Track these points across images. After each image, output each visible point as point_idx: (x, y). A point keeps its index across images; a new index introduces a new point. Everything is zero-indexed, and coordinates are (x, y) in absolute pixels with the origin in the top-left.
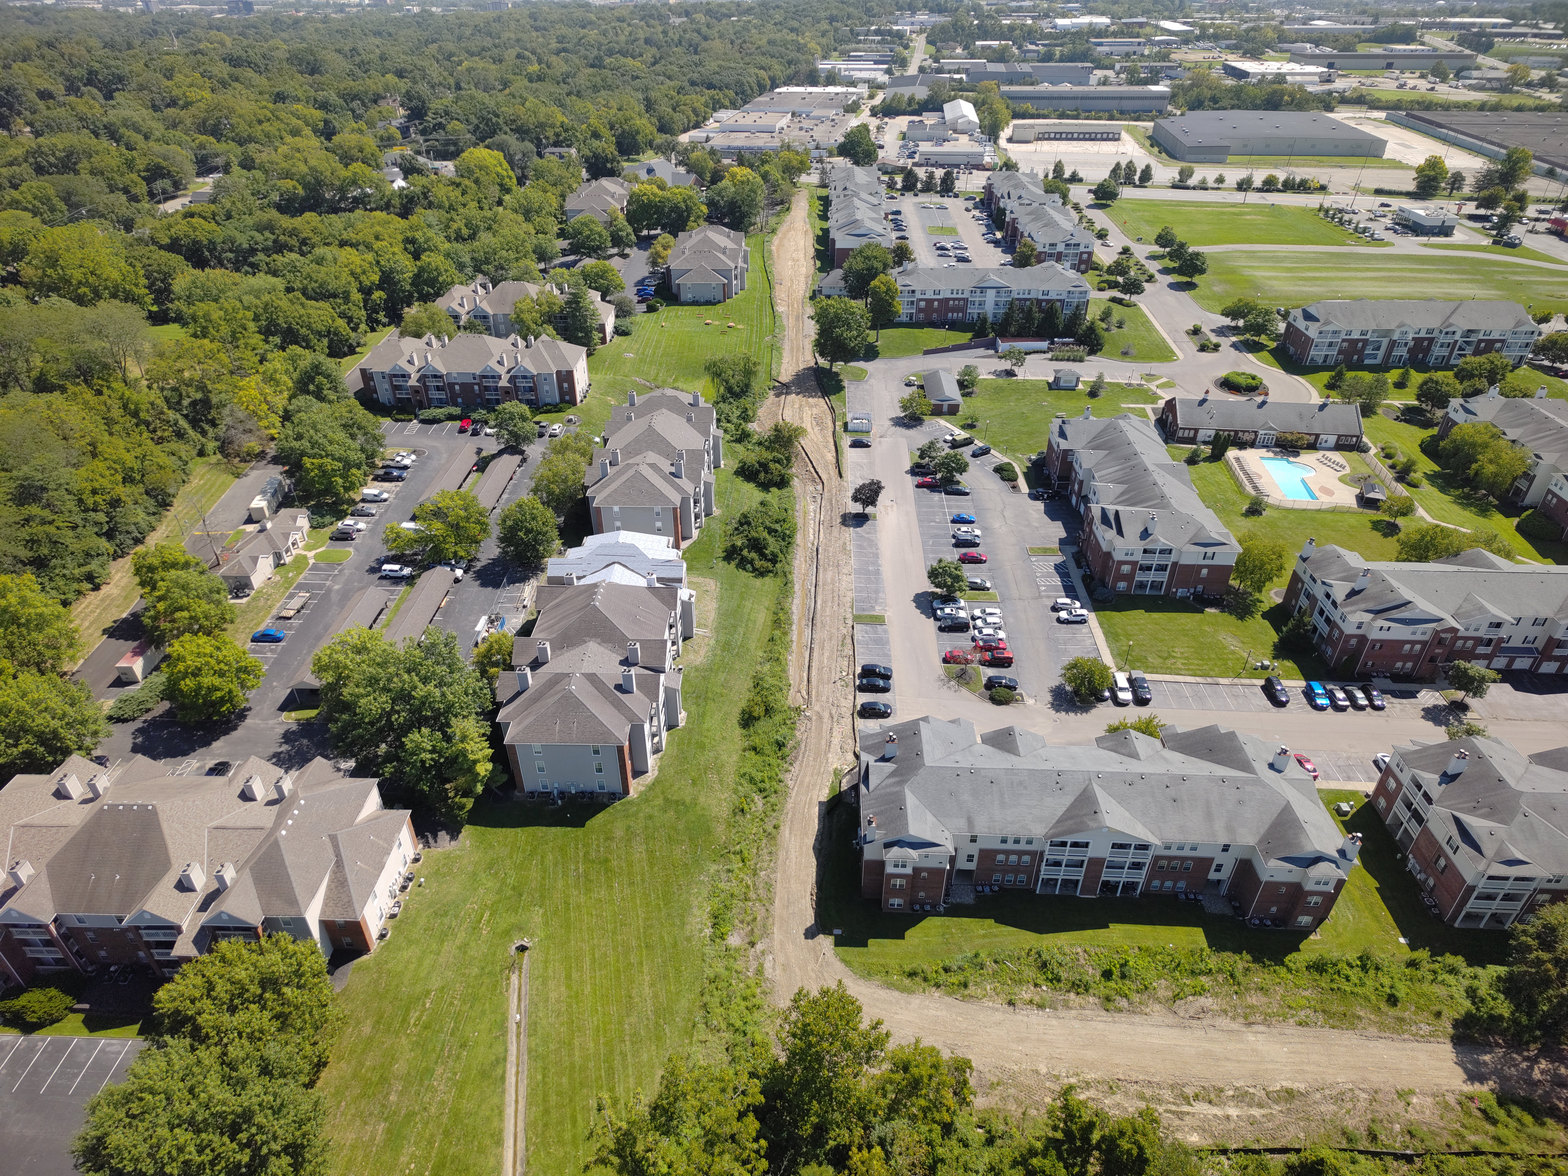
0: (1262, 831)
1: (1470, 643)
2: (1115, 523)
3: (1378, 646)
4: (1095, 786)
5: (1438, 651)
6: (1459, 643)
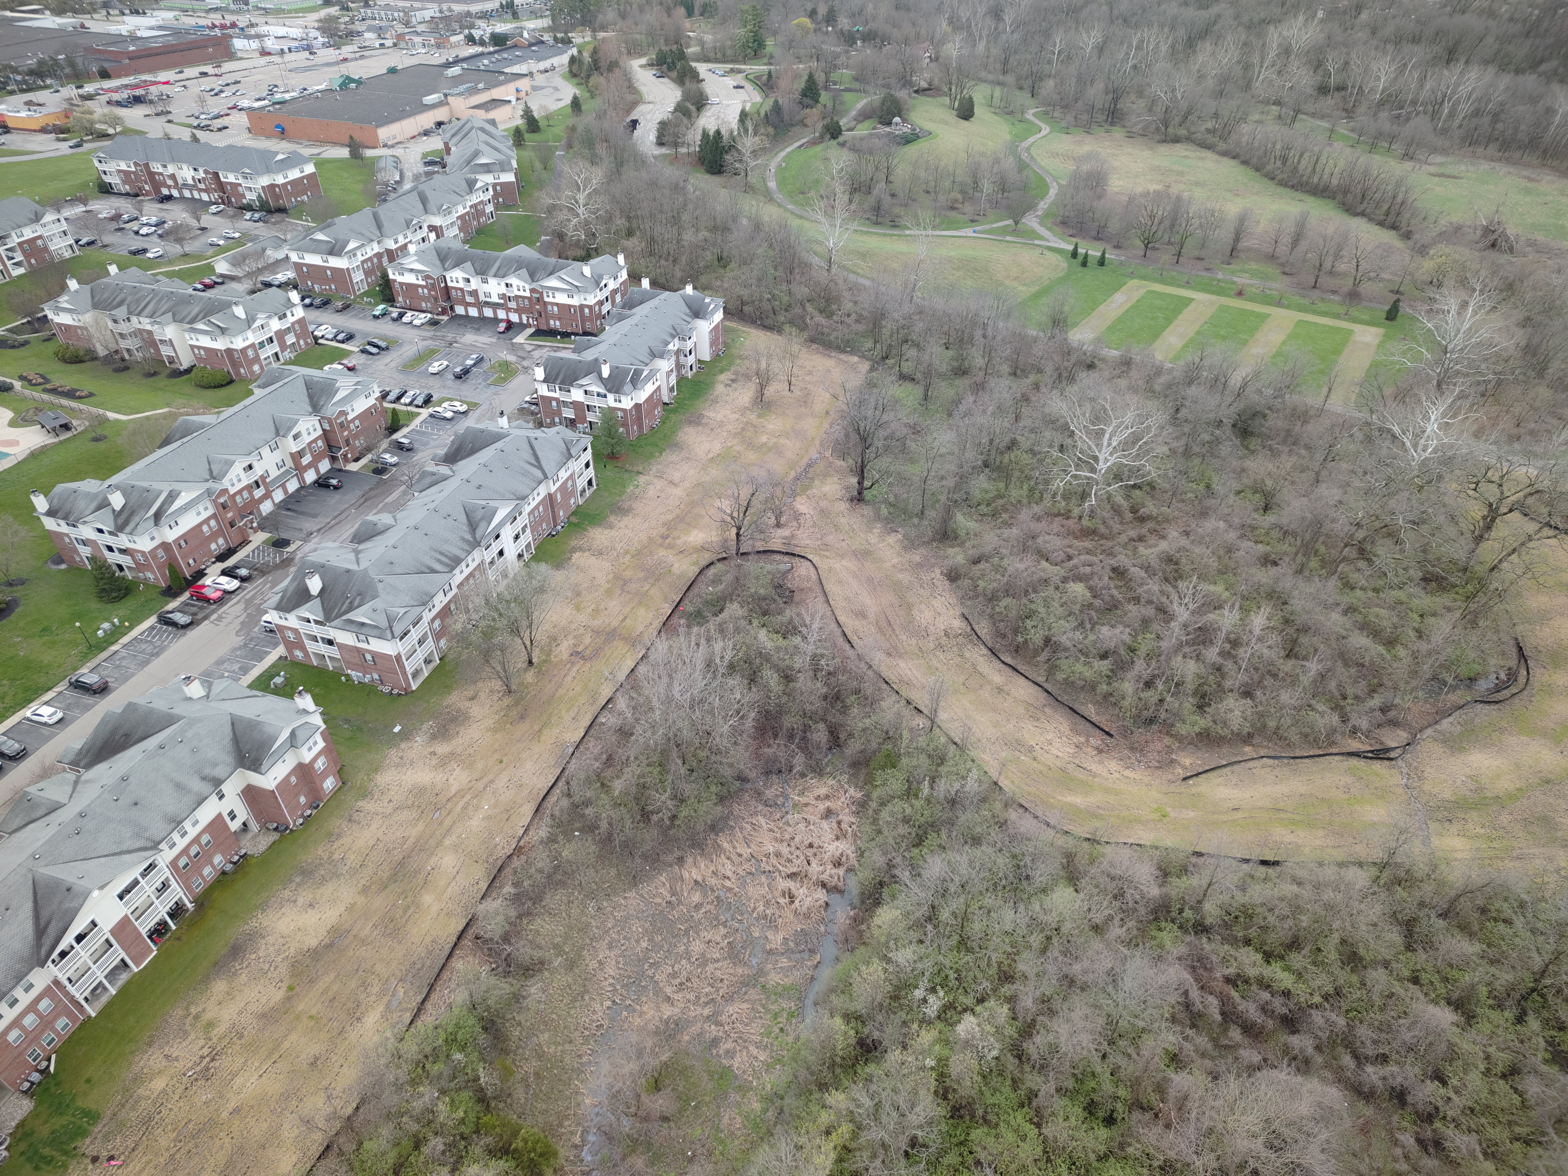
0: (233, 754)
1: (245, 494)
3: (183, 543)
4: (41, 870)
5: (230, 515)
6: (238, 499)
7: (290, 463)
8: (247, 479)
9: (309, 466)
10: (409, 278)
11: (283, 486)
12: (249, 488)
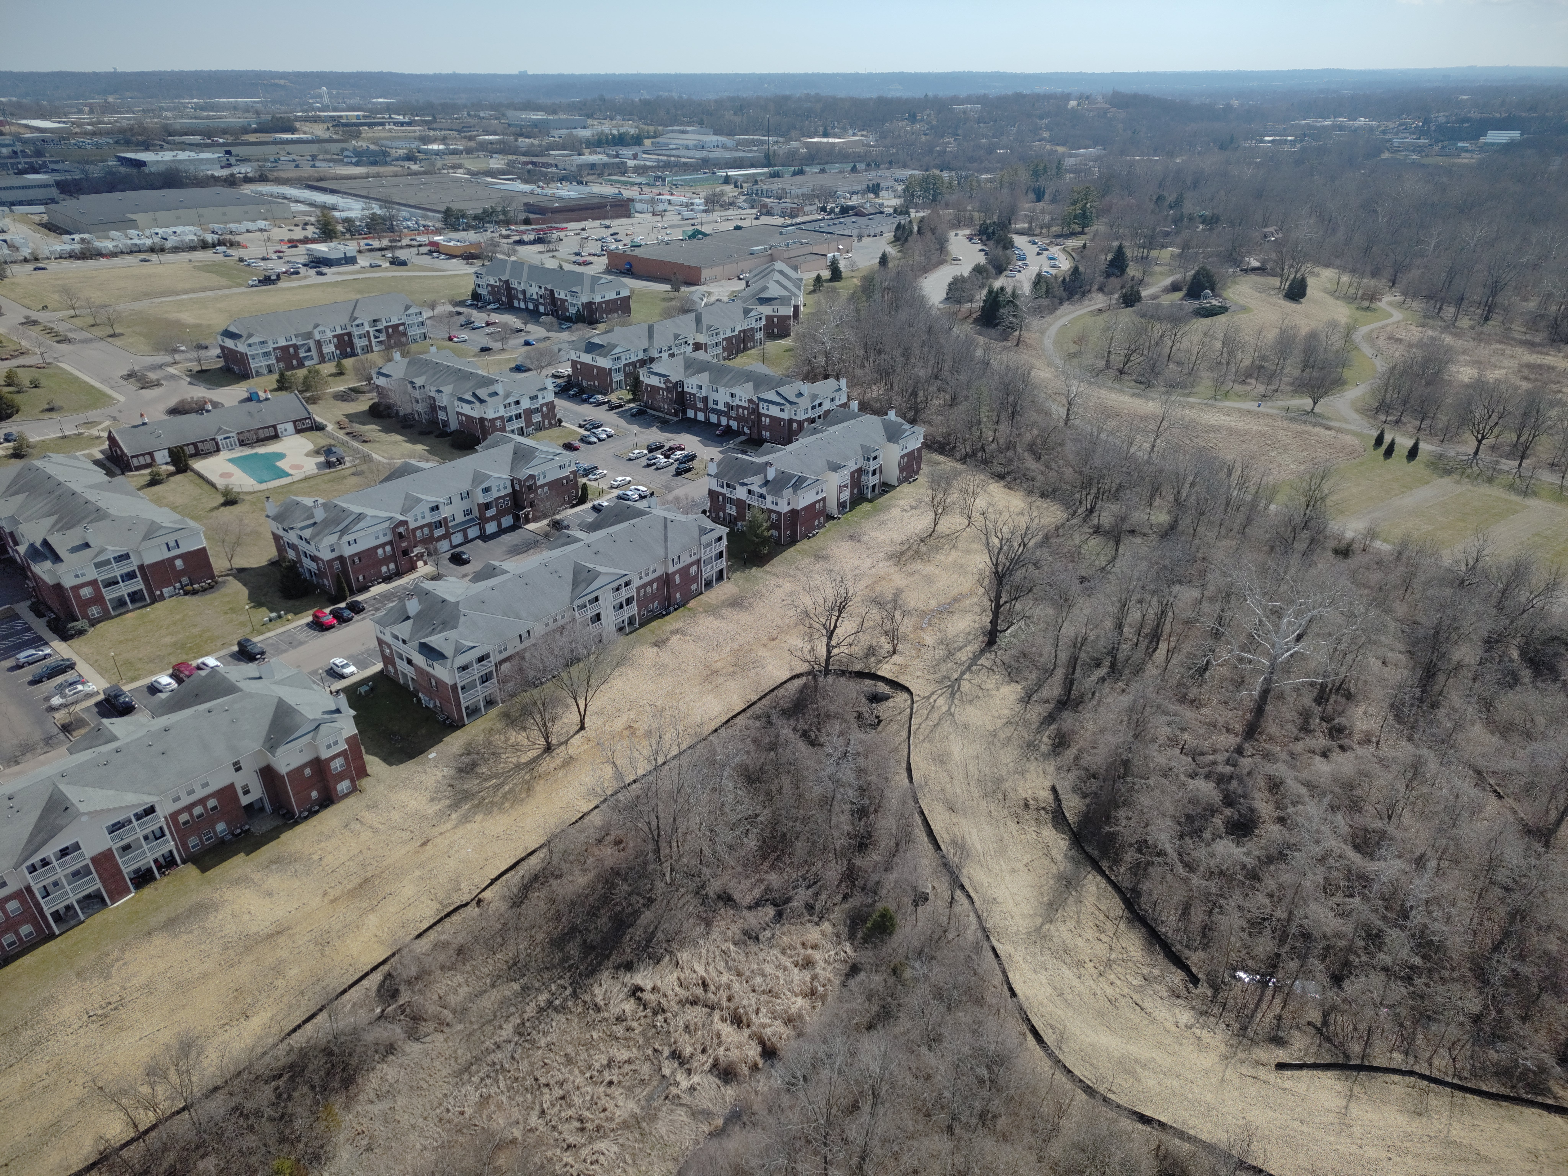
0: (264, 733)
1: (426, 531)
2: (47, 552)
3: (356, 559)
4: (62, 787)
5: (404, 544)
6: (418, 533)
7: (476, 513)
8: (430, 518)
9: (492, 518)
10: (654, 381)
11: (464, 531)
12: (429, 525)
